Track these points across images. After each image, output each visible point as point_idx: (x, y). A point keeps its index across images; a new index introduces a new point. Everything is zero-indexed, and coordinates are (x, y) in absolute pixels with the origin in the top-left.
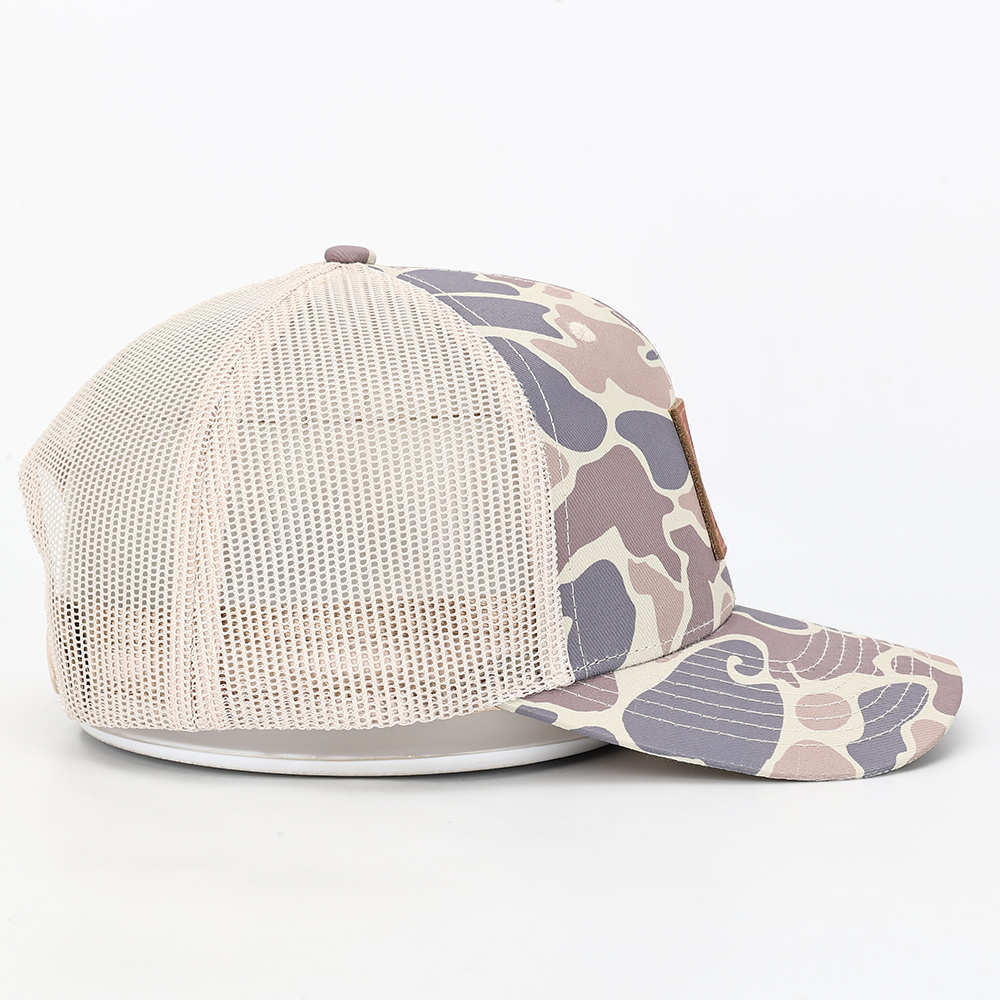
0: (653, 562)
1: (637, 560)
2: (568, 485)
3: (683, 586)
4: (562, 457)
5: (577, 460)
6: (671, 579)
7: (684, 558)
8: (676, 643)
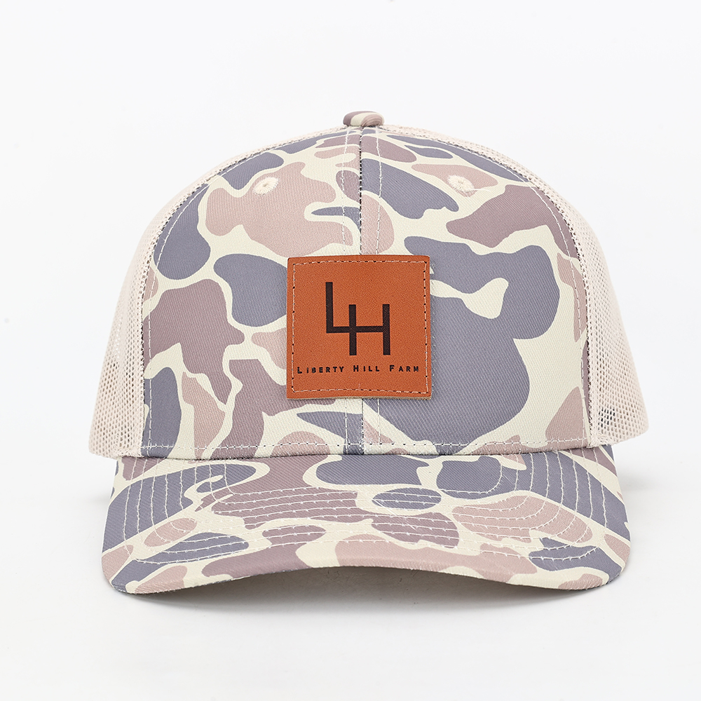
0: (203, 380)
1: (190, 375)
2: (153, 303)
3: (228, 408)
4: (156, 281)
5: (167, 284)
6: (216, 399)
7: (237, 386)
8: (208, 453)
